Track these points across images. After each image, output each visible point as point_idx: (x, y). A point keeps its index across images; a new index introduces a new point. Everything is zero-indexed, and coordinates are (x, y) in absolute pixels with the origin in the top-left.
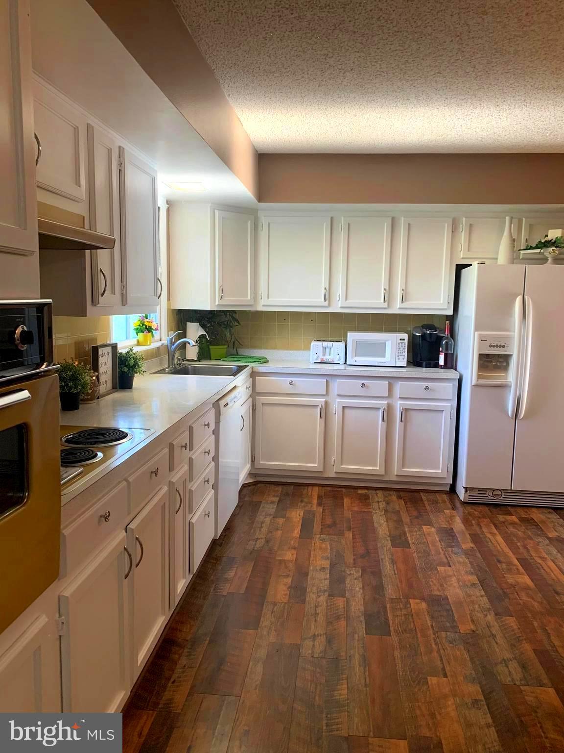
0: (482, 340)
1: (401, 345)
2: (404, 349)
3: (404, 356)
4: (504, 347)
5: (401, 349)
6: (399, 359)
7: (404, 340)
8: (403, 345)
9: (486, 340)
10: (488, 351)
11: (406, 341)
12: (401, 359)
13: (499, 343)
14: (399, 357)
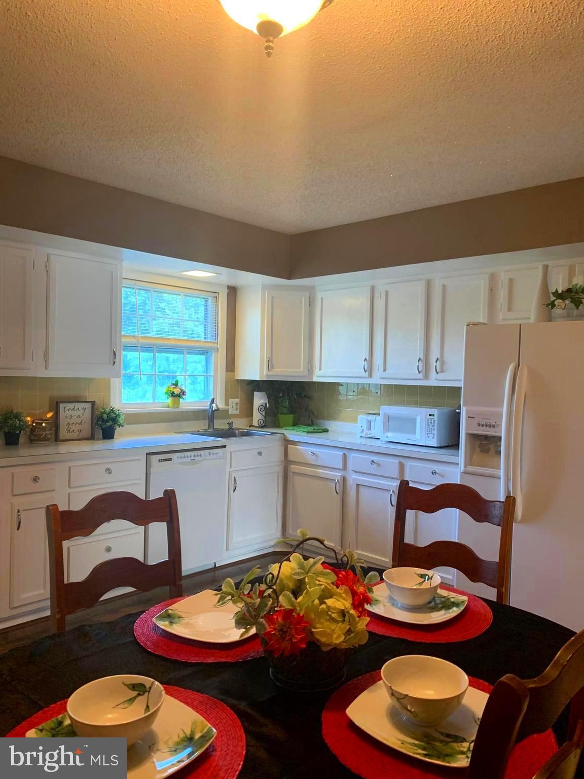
0: (469, 417)
1: (430, 421)
2: (433, 426)
3: (434, 434)
4: (494, 426)
5: (431, 426)
6: (429, 437)
7: (433, 415)
8: (433, 422)
9: (474, 418)
10: (477, 430)
11: (436, 418)
12: (431, 438)
13: (488, 422)
14: (429, 435)
